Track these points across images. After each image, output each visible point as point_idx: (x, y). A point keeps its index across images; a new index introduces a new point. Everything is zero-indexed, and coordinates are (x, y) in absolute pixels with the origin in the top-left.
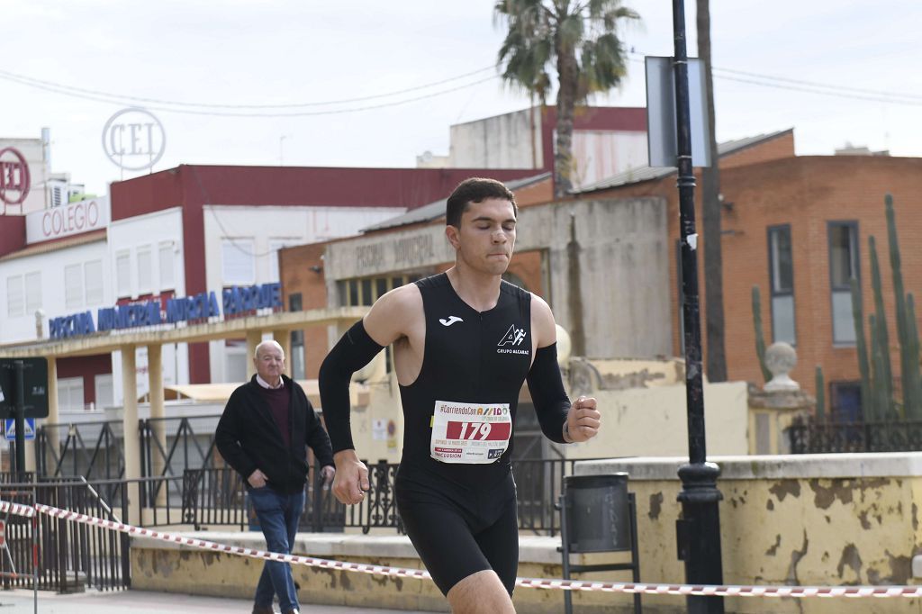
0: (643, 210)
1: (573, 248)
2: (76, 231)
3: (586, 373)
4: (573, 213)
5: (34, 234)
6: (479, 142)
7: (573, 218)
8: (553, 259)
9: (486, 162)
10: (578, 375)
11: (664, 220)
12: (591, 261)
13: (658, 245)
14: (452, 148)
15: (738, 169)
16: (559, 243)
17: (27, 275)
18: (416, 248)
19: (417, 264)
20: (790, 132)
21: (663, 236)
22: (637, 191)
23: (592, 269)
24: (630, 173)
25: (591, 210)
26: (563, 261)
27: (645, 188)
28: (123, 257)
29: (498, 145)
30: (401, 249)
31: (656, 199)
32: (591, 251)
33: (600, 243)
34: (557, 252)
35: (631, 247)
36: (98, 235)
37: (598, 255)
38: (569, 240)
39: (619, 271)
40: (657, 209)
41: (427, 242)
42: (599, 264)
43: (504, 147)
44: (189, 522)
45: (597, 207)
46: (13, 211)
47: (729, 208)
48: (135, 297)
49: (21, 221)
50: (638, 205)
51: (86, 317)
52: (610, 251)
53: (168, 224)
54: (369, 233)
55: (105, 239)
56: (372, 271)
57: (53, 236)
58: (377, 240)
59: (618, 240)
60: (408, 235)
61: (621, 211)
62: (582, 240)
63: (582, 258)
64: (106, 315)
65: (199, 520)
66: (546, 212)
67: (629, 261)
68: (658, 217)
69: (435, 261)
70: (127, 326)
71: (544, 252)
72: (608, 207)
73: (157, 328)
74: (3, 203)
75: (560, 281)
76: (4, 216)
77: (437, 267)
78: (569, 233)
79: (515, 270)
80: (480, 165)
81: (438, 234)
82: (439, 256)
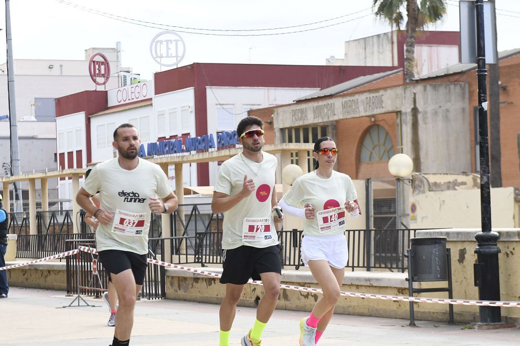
0: (455, 90)
1: (415, 111)
2: (135, 100)
3: (422, 182)
4: (415, 92)
5: (112, 102)
6: (362, 51)
7: (415, 94)
8: (403, 117)
9: (365, 62)
10: (417, 182)
11: (467, 95)
12: (425, 119)
13: (464, 109)
14: (346, 54)
15: (510, 67)
16: (407, 108)
17: (107, 124)
18: (325, 110)
19: (326, 120)
21: (466, 105)
22: (451, 79)
23: (425, 123)
24: (448, 69)
25: (425, 89)
26: (409, 119)
27: (456, 78)
28: (161, 115)
29: (373, 53)
30: (317, 111)
31: (463, 83)
32: (425, 113)
33: (430, 109)
34: (406, 113)
35: (448, 111)
36: (146, 103)
37: (429, 115)
38: (412, 106)
39: (441, 124)
40: (463, 89)
41: (331, 107)
42: (430, 120)
43: (376, 54)
44: (198, 262)
45: (429, 88)
46: (101, 88)
47: (504, 89)
48: (168, 137)
49: (105, 94)
50: (452, 87)
52: (436, 113)
53: (187, 96)
54: (299, 102)
55: (151, 105)
56: (301, 123)
57: (122, 103)
58: (303, 106)
59: (440, 107)
60: (321, 103)
61: (442, 90)
62: (420, 107)
63: (420, 117)
64: (152, 146)
65: (204, 261)
66: (399, 90)
67: (446, 119)
68: (463, 94)
69: (336, 118)
70: (164, 154)
71: (399, 113)
72: (435, 88)
73: (181, 154)
74: (95, 84)
75: (407, 130)
76: (95, 91)
77: (337, 121)
78: (412, 103)
79: (381, 123)
80: (362, 64)
81: (338, 102)
82: (339, 116)
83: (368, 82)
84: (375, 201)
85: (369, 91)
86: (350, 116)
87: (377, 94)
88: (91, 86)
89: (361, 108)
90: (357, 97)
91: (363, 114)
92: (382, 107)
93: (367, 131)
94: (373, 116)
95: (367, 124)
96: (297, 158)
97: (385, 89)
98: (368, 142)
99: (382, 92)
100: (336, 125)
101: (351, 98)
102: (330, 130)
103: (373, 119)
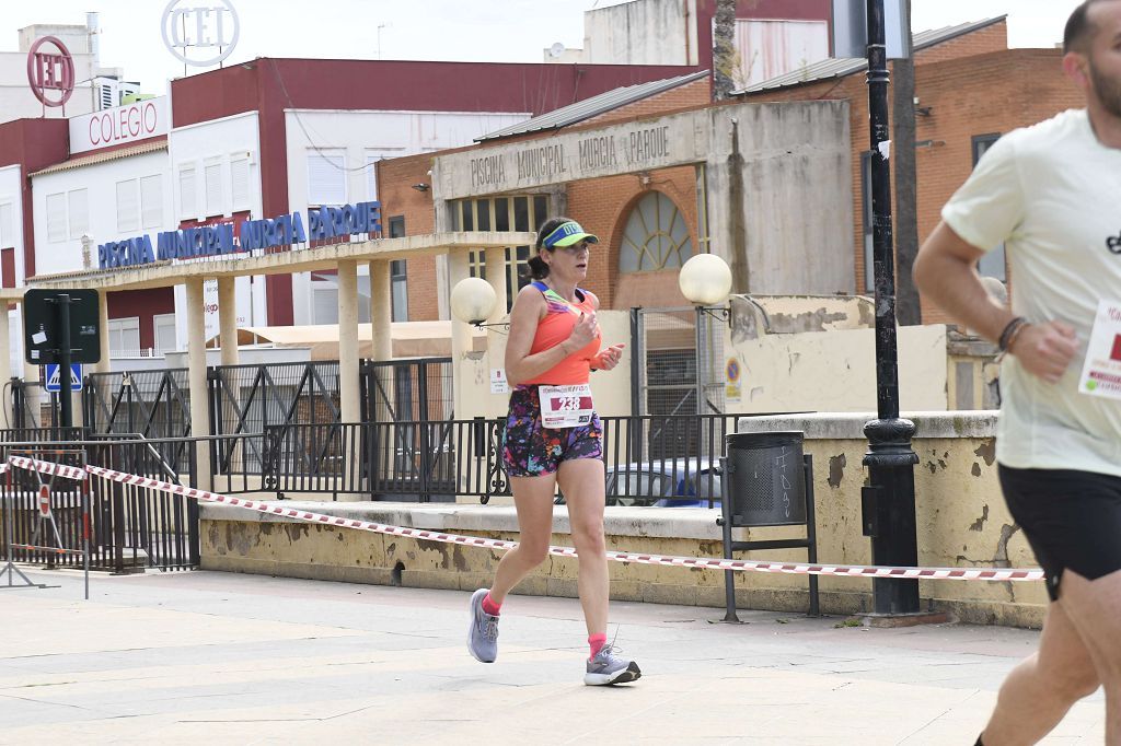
0: (822, 116)
1: (735, 161)
2: (131, 139)
3: (751, 313)
4: (735, 120)
5: (79, 142)
6: (621, 33)
7: (735, 125)
8: (711, 175)
9: (629, 56)
10: (740, 316)
11: (846, 128)
12: (757, 179)
13: (840, 157)
14: (587, 39)
15: (937, 66)
16: (718, 156)
17: (70, 193)
18: (544, 159)
19: (544, 181)
20: (1002, 19)
21: (845, 148)
22: (813, 92)
23: (757, 188)
24: (806, 72)
25: (757, 116)
26: (723, 178)
27: (823, 89)
28: (187, 171)
29: (645, 36)
30: (525, 161)
31: (838, 102)
32: (758, 165)
33: (767, 157)
34: (716, 167)
35: (805, 160)
36: (155, 145)
37: (766, 170)
38: (731, 152)
39: (790, 189)
40: (838, 114)
41: (557, 153)
42: (767, 181)
43: (651, 38)
44: (269, 489)
45: (764, 111)
46: (54, 113)
47: (926, 113)
48: (202, 219)
49: (63, 126)
50: (815, 109)
51: (143, 242)
52: (780, 166)
53: (244, 129)
54: (486, 142)
55: (166, 149)
56: (491, 189)
57: (102, 144)
58: (495, 152)
59: (789, 153)
60: (534, 145)
61: (793, 117)
62: (746, 152)
63: (746, 174)
64: (168, 239)
65: (282, 487)
66: (702, 117)
67: (803, 178)
68: (839, 124)
69: (566, 177)
70: (193, 255)
71: (700, 166)
72: (777, 111)
73: (230, 257)
74: (41, 104)
75: (719, 203)
76: (42, 120)
77: (569, 185)
78: (731, 144)
79: (663, 188)
80: (620, 60)
81: (570, 143)
82: (572, 172)
83: (634, 101)
84: (650, 354)
85: (638, 119)
86: (597, 174)
87: (655, 126)
88: (33, 110)
89: (621, 156)
90: (611, 131)
91: (625, 168)
92: (666, 154)
93: (634, 206)
94: (646, 173)
95: (633, 190)
96: (483, 264)
97: (671, 113)
98: (634, 229)
99: (664, 121)
100: (567, 192)
101: (599, 134)
102: (553, 202)
103: (646, 180)
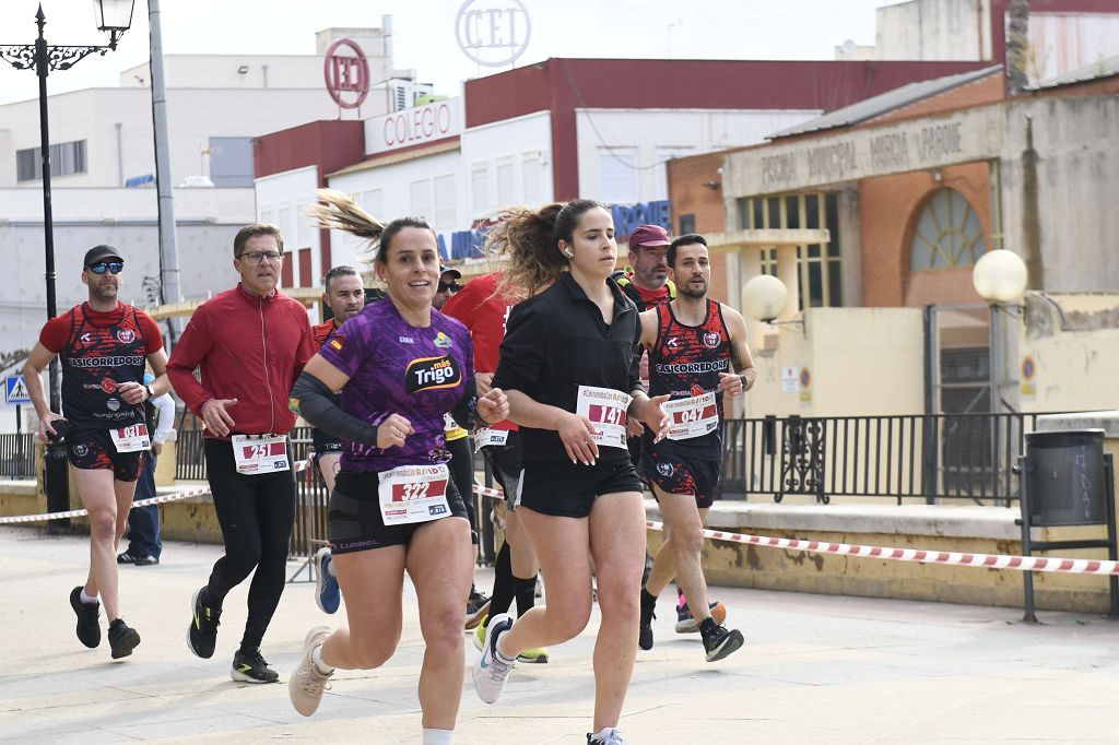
1: (1030, 157)
2: (424, 140)
3: (1046, 310)
4: (1029, 115)
5: (374, 144)
6: (913, 29)
7: (1030, 120)
8: (1005, 171)
9: (921, 52)
10: (1035, 313)
12: (1051, 174)
14: (879, 36)
16: (1012, 152)
17: (365, 193)
18: (835, 158)
19: (836, 178)
22: (1110, 86)
23: (1053, 184)
24: (1102, 66)
25: (1052, 111)
26: (1017, 174)
28: (480, 171)
29: (937, 32)
30: (817, 159)
32: (1053, 161)
33: (1063, 152)
34: (1010, 163)
35: (1102, 156)
36: (448, 145)
37: (1061, 166)
38: (1024, 147)
39: (1086, 185)
41: (849, 148)
42: (1062, 178)
43: (944, 34)
45: (1060, 106)
46: (350, 115)
49: (359, 128)
50: (1111, 104)
52: (1075, 162)
53: (536, 129)
54: (778, 140)
55: (459, 149)
56: (781, 186)
57: (397, 145)
58: (786, 149)
59: (1085, 148)
60: (825, 142)
61: (1090, 112)
62: (1041, 147)
63: (1041, 170)
64: (461, 239)
66: (996, 113)
67: (1099, 173)
69: (858, 174)
71: (994, 162)
72: (1073, 106)
74: (336, 106)
75: (1013, 199)
76: (338, 122)
77: (861, 182)
78: (1024, 139)
79: (956, 185)
80: (914, 57)
81: (861, 141)
82: (864, 168)
83: (926, 97)
84: (944, 353)
85: (931, 115)
86: (888, 171)
87: (947, 122)
88: (329, 111)
89: (913, 153)
90: (903, 128)
91: (916, 164)
92: (959, 150)
93: (926, 203)
94: (939, 169)
95: (925, 187)
96: (774, 262)
97: (964, 109)
98: (927, 226)
99: (957, 117)
100: (858, 189)
101: (891, 131)
102: (844, 200)
103: (938, 177)
